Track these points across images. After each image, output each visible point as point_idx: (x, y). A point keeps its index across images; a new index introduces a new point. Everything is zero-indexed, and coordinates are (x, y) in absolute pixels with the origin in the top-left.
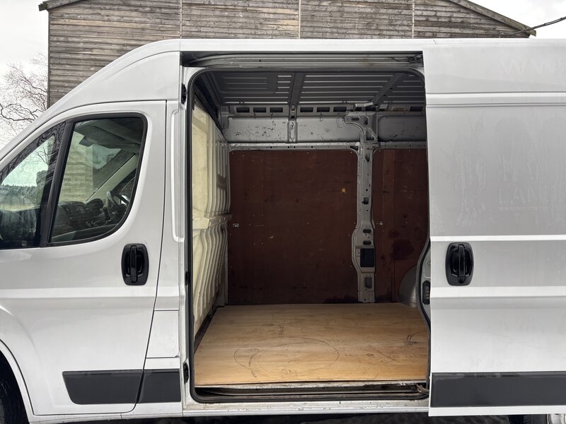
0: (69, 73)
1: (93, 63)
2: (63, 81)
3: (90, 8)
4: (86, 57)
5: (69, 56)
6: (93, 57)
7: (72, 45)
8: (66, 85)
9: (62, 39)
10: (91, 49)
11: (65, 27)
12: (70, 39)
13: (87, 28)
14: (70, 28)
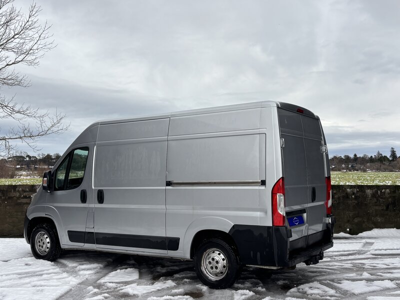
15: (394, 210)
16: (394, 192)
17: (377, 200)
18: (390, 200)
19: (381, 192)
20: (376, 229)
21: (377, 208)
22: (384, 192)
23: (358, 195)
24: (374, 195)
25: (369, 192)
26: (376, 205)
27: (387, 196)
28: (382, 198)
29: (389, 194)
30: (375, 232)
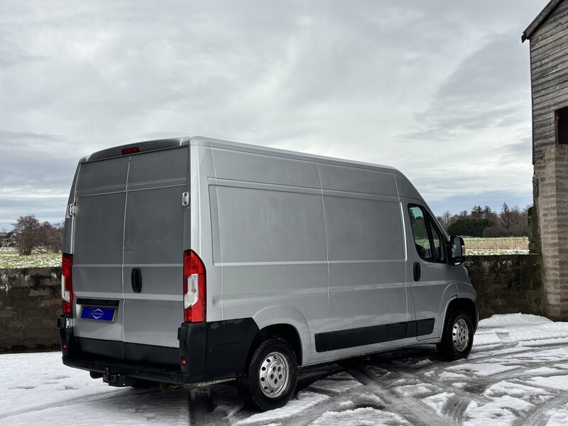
0: (544, 98)
1: (557, 81)
2: (541, 109)
3: (554, 21)
4: (554, 76)
5: (542, 80)
6: (557, 75)
7: (544, 67)
8: (543, 111)
9: (538, 64)
10: (556, 66)
11: (540, 51)
12: (543, 62)
13: (553, 44)
14: (543, 49)
15: (518, 289)
16: (518, 264)
17: (497, 275)
18: (513, 274)
19: (501, 264)
20: (496, 315)
21: (497, 286)
22: (506, 264)
23: (473, 269)
24: (492, 269)
25: (486, 264)
26: (496, 283)
27: (509, 269)
28: (503, 273)
29: (511, 266)
30: (496, 319)
